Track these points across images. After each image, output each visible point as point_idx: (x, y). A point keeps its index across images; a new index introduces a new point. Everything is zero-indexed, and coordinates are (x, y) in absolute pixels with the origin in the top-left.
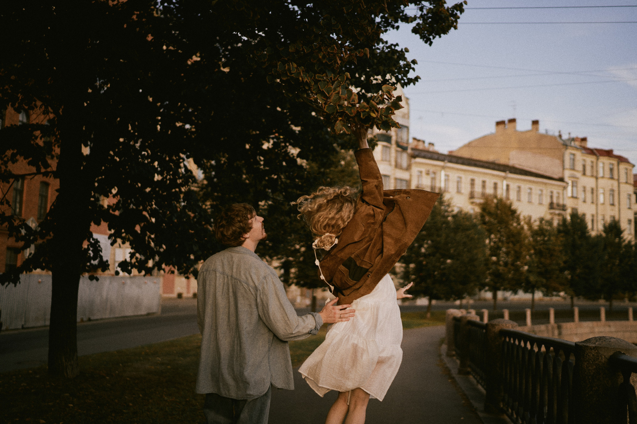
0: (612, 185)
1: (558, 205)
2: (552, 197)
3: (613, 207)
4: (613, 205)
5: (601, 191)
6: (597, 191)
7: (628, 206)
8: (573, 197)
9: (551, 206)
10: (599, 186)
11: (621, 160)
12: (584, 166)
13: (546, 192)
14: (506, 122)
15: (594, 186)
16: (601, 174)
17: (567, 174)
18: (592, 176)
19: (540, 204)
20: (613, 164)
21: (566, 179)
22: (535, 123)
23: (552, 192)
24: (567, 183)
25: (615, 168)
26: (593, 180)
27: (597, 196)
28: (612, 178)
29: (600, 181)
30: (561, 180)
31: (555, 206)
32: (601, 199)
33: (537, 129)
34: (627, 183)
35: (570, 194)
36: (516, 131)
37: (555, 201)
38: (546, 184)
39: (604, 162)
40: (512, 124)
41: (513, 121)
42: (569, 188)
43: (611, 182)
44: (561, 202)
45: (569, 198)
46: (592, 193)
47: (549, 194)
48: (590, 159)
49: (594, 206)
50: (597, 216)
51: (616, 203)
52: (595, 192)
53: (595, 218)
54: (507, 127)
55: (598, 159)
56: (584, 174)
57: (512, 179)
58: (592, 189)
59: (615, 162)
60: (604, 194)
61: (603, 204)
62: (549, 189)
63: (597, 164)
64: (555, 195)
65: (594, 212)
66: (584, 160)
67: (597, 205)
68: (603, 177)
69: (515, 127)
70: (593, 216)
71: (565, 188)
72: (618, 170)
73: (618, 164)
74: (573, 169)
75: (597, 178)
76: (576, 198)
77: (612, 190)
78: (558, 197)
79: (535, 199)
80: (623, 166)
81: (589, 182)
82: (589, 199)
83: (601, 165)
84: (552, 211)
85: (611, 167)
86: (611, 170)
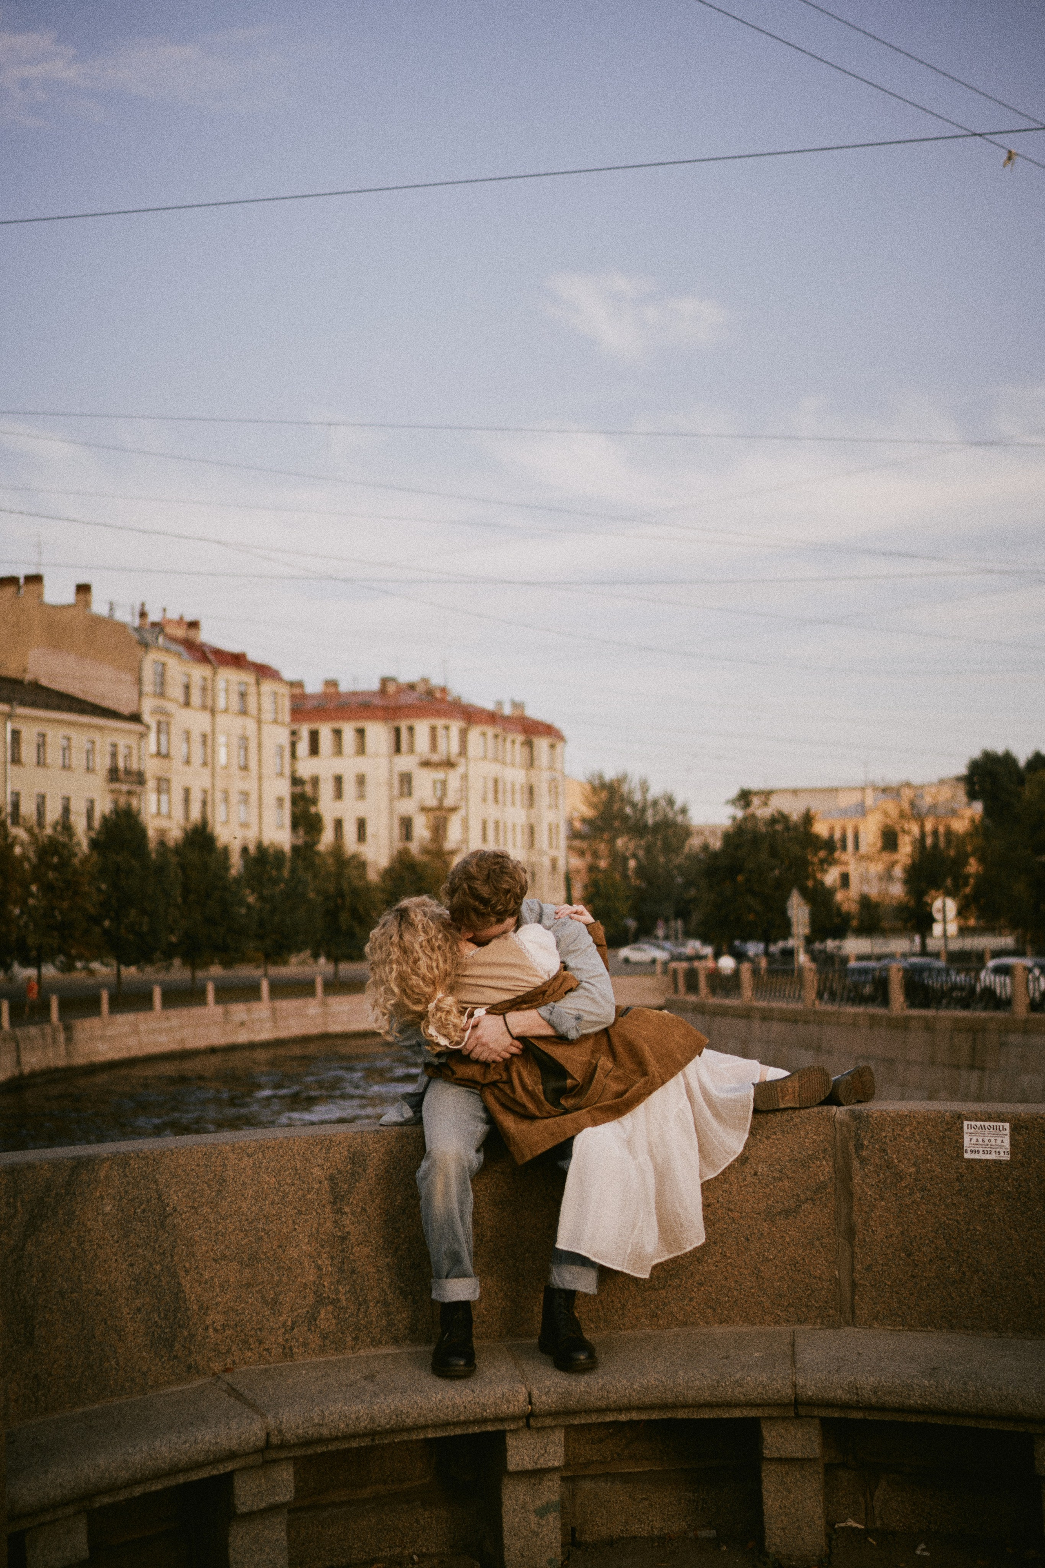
0: (244, 727)
1: (128, 772)
2: (114, 755)
3: (244, 773)
4: (245, 768)
5: (221, 739)
6: (213, 739)
7: (278, 770)
8: (159, 754)
9: (114, 774)
10: (218, 728)
11: (263, 672)
12: (187, 687)
13: (103, 744)
14: (22, 581)
15: (207, 729)
16: (221, 703)
17: (147, 707)
18: (204, 707)
19: (89, 770)
20: (246, 684)
21: (147, 717)
22: (83, 589)
23: (114, 746)
24: (148, 727)
25: (252, 690)
26: (206, 717)
27: (213, 751)
28: (244, 712)
29: (221, 719)
30: (135, 718)
31: (122, 775)
32: (222, 756)
33: (87, 604)
34: (275, 721)
35: (153, 749)
36: (42, 604)
37: (121, 765)
38: (101, 728)
39: (228, 677)
40: (33, 587)
41: (35, 579)
42: (153, 736)
43: (240, 721)
44: (135, 766)
45: (152, 756)
46: (204, 743)
47: (109, 749)
48: (198, 672)
49: (207, 771)
50: (213, 794)
51: (253, 763)
52: (209, 742)
53: (209, 799)
54: (22, 591)
55: (215, 673)
56: (187, 704)
57: (26, 718)
58: (204, 736)
59: (249, 678)
60: (228, 746)
61: (226, 767)
62: (109, 739)
63: (213, 681)
64: (122, 751)
65: (207, 785)
66: (188, 675)
67: (213, 769)
68: (226, 710)
69: (40, 595)
70: (205, 792)
71: (142, 736)
72: (259, 694)
73: (258, 683)
74: (162, 695)
75: (213, 712)
76: (167, 756)
77: (244, 738)
78: (128, 757)
79: (78, 759)
80: (267, 687)
81: (198, 721)
82: (197, 757)
83: (221, 685)
84: (115, 786)
85: (242, 688)
86: (243, 695)
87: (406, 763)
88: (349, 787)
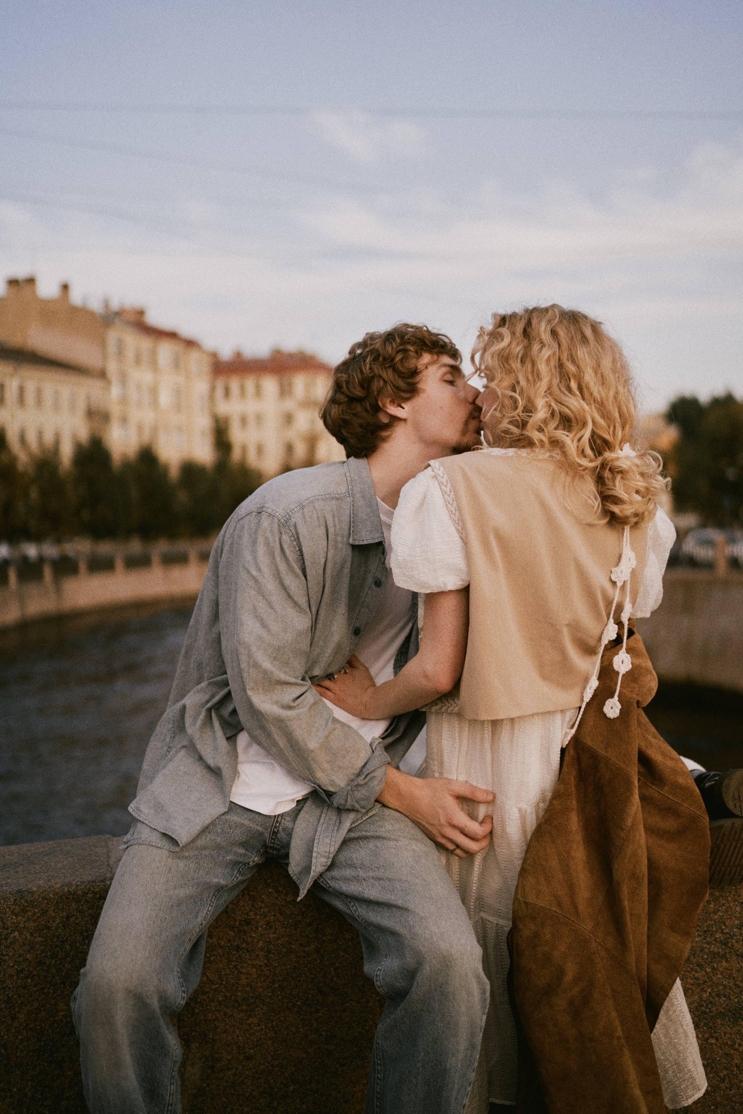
1: (99, 413)
3: (179, 412)
4: (179, 409)
6: (157, 389)
7: (202, 412)
8: (119, 402)
9: (90, 414)
10: (160, 382)
11: (190, 344)
12: (138, 353)
13: (81, 393)
14: (22, 282)
15: (152, 382)
17: (112, 368)
18: (150, 367)
20: (179, 352)
21: (110, 374)
22: (65, 287)
23: (88, 394)
24: (111, 381)
25: (183, 357)
26: (151, 373)
27: (157, 397)
28: (177, 372)
29: (161, 376)
30: (102, 375)
31: (95, 414)
32: (163, 401)
33: (68, 298)
35: (115, 397)
36: (35, 298)
37: (93, 407)
38: (79, 383)
39: (166, 347)
40: (29, 286)
41: (31, 281)
42: (114, 388)
43: (175, 378)
44: (102, 407)
45: (115, 402)
46: (150, 393)
47: (85, 397)
48: (145, 343)
49: (152, 411)
50: (157, 428)
51: (183, 407)
52: (154, 392)
53: (155, 431)
54: (22, 289)
55: (157, 344)
56: (138, 363)
58: (150, 388)
59: (179, 348)
61: (166, 409)
62: (85, 391)
63: (156, 350)
64: (93, 398)
65: (154, 420)
66: (139, 347)
67: (157, 410)
68: (165, 370)
69: (34, 292)
70: (153, 427)
71: (107, 388)
72: (187, 360)
73: (187, 352)
74: (120, 360)
75: (156, 371)
76: (125, 403)
77: (178, 390)
79: (64, 405)
80: (194, 356)
81: (146, 376)
82: (146, 402)
83: (161, 353)
84: (91, 421)
85: (176, 355)
87: (289, 405)
88: (251, 421)
